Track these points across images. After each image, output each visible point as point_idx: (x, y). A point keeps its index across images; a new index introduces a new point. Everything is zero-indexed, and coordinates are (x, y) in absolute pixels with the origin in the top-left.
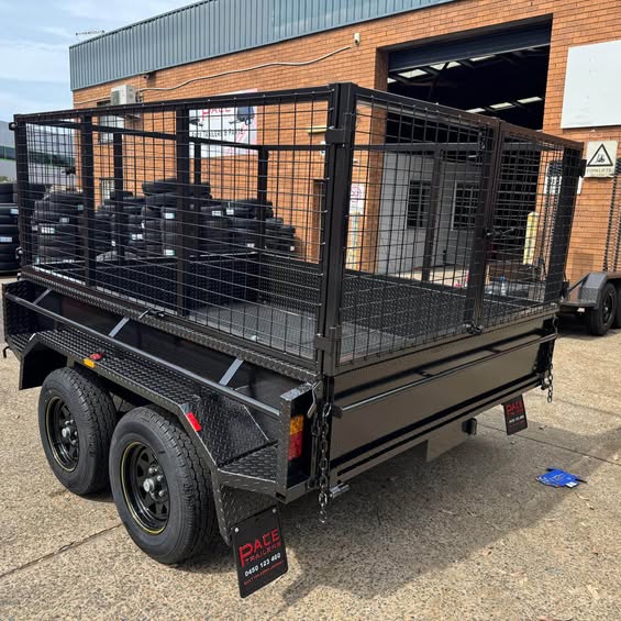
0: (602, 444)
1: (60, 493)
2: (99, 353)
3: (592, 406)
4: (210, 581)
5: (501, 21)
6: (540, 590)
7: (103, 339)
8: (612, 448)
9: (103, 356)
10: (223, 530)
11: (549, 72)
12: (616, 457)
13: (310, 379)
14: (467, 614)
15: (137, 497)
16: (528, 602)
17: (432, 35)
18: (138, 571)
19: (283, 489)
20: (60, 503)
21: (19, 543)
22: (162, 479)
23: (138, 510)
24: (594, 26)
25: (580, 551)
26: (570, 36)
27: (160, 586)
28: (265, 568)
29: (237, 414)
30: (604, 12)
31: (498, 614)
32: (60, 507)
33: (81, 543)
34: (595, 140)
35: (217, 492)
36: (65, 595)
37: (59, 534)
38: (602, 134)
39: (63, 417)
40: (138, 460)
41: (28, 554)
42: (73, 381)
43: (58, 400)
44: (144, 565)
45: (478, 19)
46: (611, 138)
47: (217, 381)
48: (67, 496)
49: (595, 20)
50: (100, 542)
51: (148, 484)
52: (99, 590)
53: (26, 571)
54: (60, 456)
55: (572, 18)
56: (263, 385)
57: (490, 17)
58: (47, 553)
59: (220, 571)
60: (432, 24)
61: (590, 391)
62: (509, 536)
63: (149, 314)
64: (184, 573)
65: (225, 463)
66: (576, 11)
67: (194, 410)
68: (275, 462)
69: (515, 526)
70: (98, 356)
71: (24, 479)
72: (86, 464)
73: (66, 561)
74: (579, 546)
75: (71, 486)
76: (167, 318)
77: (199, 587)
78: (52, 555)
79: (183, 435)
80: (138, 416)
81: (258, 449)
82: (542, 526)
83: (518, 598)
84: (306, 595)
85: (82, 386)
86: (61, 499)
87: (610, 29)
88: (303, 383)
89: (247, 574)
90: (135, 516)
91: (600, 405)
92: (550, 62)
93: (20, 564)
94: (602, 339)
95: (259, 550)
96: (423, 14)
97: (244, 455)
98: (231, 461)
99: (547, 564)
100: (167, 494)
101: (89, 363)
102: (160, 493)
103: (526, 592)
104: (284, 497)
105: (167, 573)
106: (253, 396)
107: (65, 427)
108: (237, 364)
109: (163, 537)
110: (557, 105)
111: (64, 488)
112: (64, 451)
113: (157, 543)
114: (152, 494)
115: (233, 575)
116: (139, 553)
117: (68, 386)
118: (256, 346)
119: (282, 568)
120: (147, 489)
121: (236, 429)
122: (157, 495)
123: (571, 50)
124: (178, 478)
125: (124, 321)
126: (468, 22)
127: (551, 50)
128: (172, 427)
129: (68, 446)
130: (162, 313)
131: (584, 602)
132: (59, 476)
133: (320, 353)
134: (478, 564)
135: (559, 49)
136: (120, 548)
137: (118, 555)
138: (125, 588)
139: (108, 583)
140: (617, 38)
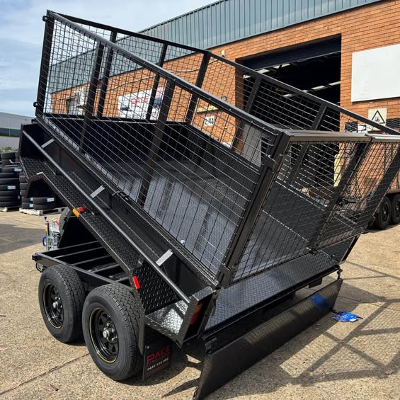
5: (310, 39)
11: (342, 69)
14: (288, 397)
16: (324, 389)
17: (269, 49)
18: (95, 381)
20: (49, 345)
21: (26, 368)
22: (115, 332)
24: (366, 40)
26: (352, 46)
27: (108, 389)
28: (159, 366)
30: (373, 31)
31: (306, 396)
32: (49, 347)
33: (61, 367)
34: (373, 108)
36: (53, 396)
37: (49, 362)
38: (377, 104)
39: (53, 293)
41: (31, 374)
45: (296, 39)
46: (383, 106)
49: (367, 36)
50: (73, 366)
51: (106, 333)
52: (73, 392)
53: (30, 383)
54: (52, 319)
55: (353, 35)
57: (303, 37)
58: (42, 373)
60: (268, 43)
62: (316, 352)
66: (355, 31)
71: (27, 332)
73: (53, 377)
75: (58, 337)
78: (45, 374)
83: (319, 387)
87: (377, 41)
89: (149, 370)
92: (342, 62)
93: (26, 380)
96: (262, 38)
107: (55, 301)
110: (347, 88)
112: (54, 316)
114: (108, 339)
120: (105, 336)
123: (355, 55)
126: (290, 41)
127: (342, 55)
131: (358, 388)
134: (296, 369)
135: (346, 54)
136: (84, 369)
137: (83, 372)
138: (87, 391)
139: (78, 388)
140: (381, 46)
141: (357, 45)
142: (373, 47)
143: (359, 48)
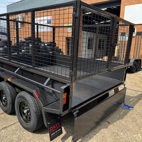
0: (137, 98)
1: (3, 114)
2: (12, 77)
3: (133, 89)
4: (42, 136)
6: (126, 136)
7: (13, 74)
8: (139, 99)
9: (13, 78)
10: (45, 123)
12: (140, 102)
13: (69, 83)
15: (23, 114)
16: (124, 139)
18: (23, 134)
19: (61, 113)
20: (3, 116)
22: (29, 110)
23: (23, 118)
24: (131, 1)
25: (135, 125)
27: (29, 138)
28: (57, 133)
29: (49, 93)
32: (3, 117)
33: (8, 127)
35: (43, 113)
37: (2, 124)
39: (3, 94)
40: (22, 105)
42: (5, 85)
43: (2, 90)
44: (25, 132)
47: (43, 84)
48: (4, 114)
50: (13, 127)
51: (25, 111)
52: (12, 139)
54: (3, 104)
56: (56, 85)
59: (45, 133)
61: (132, 86)
62: (117, 122)
63: (25, 67)
64: (35, 134)
65: (46, 106)
67: (37, 92)
68: (59, 105)
69: (118, 119)
70: (12, 78)
72: (9, 106)
73: (4, 132)
74: (134, 124)
75: (6, 112)
76: (30, 68)
77: (39, 138)
79: (34, 98)
80: (22, 93)
81: (54, 102)
82: (125, 119)
83: (121, 138)
84: (67, 139)
85: (8, 86)
86: (3, 115)
88: (66, 84)
89: (52, 135)
90: (22, 119)
91: (135, 89)
94: (134, 74)
95: (55, 128)
97: (51, 103)
98: (47, 105)
99: (127, 129)
100: (30, 114)
101: (9, 80)
102: (29, 114)
103: (123, 136)
104: (62, 115)
105: (31, 134)
106: (53, 88)
107: (4, 96)
108: (49, 79)
109: (29, 125)
111: (4, 112)
112: (4, 103)
113: (28, 127)
114: (26, 114)
115: (48, 134)
116: (23, 129)
117: (4, 86)
118: (54, 74)
119: (61, 132)
120: (25, 113)
121: (48, 96)
122: (28, 114)
123: (126, 7)
124: (33, 110)
125: (18, 69)
127: (121, 7)
128: (31, 96)
129: (5, 101)
130: (28, 66)
131: (138, 138)
132: (3, 109)
133: (71, 76)
134: (110, 129)
135: (123, 6)
136: (18, 128)
137: (17, 130)
138: (19, 139)
139: (15, 138)
140: (136, 4)
141: (127, 3)
142: (133, 4)
143: (128, 4)
